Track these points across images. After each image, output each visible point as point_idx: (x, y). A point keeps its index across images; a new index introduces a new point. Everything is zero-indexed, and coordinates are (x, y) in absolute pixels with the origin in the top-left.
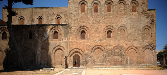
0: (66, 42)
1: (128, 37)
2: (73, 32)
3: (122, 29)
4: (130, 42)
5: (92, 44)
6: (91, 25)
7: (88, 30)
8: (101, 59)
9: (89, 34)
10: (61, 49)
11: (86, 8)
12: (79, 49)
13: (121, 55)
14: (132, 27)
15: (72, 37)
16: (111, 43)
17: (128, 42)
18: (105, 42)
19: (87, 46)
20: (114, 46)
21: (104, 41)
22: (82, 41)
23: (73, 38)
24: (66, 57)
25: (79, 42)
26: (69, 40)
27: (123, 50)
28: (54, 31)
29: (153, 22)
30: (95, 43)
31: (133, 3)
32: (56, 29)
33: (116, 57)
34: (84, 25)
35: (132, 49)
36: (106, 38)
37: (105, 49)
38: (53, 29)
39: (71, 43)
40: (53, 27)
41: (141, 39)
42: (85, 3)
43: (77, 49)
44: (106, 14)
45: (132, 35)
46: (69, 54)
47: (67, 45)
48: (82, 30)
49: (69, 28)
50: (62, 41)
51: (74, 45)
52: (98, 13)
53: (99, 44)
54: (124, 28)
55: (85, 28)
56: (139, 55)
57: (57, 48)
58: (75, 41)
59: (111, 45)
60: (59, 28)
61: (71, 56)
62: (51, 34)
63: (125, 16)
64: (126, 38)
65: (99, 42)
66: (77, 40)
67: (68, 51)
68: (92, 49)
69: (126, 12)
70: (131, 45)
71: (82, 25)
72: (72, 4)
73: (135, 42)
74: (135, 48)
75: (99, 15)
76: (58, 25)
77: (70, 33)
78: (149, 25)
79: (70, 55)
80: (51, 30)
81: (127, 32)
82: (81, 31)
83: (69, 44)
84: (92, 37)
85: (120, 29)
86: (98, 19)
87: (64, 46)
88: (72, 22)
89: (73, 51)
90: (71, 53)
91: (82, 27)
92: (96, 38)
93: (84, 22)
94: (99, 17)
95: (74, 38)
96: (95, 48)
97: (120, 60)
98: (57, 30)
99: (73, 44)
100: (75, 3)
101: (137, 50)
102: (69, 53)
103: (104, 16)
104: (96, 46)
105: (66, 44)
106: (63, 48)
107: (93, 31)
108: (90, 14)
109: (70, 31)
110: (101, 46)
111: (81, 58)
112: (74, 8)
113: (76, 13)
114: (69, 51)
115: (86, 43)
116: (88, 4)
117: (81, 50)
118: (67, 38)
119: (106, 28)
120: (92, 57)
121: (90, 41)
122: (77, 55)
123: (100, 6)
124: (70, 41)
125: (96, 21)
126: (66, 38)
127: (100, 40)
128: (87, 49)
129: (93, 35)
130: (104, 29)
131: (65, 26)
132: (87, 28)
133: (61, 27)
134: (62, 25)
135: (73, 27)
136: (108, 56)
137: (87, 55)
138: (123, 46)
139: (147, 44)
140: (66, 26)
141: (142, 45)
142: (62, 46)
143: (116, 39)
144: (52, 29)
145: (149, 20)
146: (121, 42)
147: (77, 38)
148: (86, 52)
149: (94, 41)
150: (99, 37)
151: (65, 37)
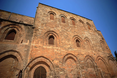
0: (26, 46)
1: (93, 47)
2: (39, 34)
3: (87, 40)
4: (96, 52)
5: (63, 52)
6: (60, 32)
7: (57, 36)
8: (75, 73)
9: (58, 40)
10: (15, 57)
11: (55, 17)
12: (46, 58)
13: (94, 67)
14: (93, 40)
15: (37, 40)
16: (82, 52)
17: (95, 52)
18: (76, 51)
19: (57, 53)
20: (85, 55)
21: (75, 49)
22: (51, 47)
23: (38, 42)
24: (21, 71)
25: (46, 48)
26: (32, 44)
27: (93, 60)
28: (10, 29)
29: (103, 39)
30: (66, 51)
31: (88, 24)
32: (15, 27)
33: (90, 69)
34: (53, 30)
35: (100, 59)
36: (76, 47)
37: (77, 58)
38: (11, 26)
39: (34, 48)
40: (11, 25)
41: (102, 50)
42: (54, 14)
43: (43, 57)
44: (72, 26)
45: (95, 46)
46: (28, 66)
47: (28, 50)
48: (51, 34)
49: (34, 30)
50: (20, 44)
51: (39, 52)
52: (66, 24)
53: (70, 52)
54: (88, 40)
55: (54, 33)
56: (108, 67)
57: (7, 54)
58: (41, 45)
59: (82, 55)
60: (20, 27)
61: (31, 68)
62: (3, 31)
63: (86, 31)
64: (92, 48)
65: (70, 50)
66: (44, 45)
67: (27, 60)
68: (63, 58)
69: (86, 28)
70: (98, 55)
71: (51, 30)
72: (41, 10)
73: (99, 53)
74: (102, 59)
75: (66, 25)
76: (19, 23)
77: (35, 35)
78: (102, 40)
79: (29, 68)
80: (5, 27)
81: (92, 43)
82: (49, 36)
83: (31, 50)
84: (62, 44)
85: (85, 40)
86: (66, 28)
87: (21, 52)
88: (40, 24)
89: (36, 61)
90: (31, 65)
91: (50, 31)
92: (66, 45)
93: (53, 28)
94: (67, 27)
95: (40, 42)
96: (66, 57)
97: (94, 73)
98: (15, 29)
99: (37, 50)
100: (45, 11)
101: (104, 61)
102: (29, 64)
103: (71, 27)
104: (67, 55)
105: (26, 49)
106: (20, 55)
107: (63, 38)
108: (58, 22)
109: (35, 33)
110: (73, 55)
111: (47, 73)
112: (43, 14)
113: (45, 18)
114: (29, 61)
115: (55, 50)
116: (57, 15)
117: (48, 59)
118: (30, 41)
119: (75, 37)
120: (64, 71)
121: (60, 48)
122: (42, 67)
123: (67, 19)
124: (34, 45)
125: (64, 29)
126: (28, 41)
127: (71, 48)
128: (57, 59)
129: (63, 41)
130: (73, 37)
131: (29, 27)
132: (56, 33)
133: (23, 26)
134: (25, 25)
135: (39, 30)
136: (83, 68)
137: (57, 67)
138: (92, 56)
139: (108, 55)
140: (31, 27)
141: (105, 55)
142: (17, 52)
143: (85, 48)
144: (8, 25)
145: (100, 37)
146: (90, 52)
147: (44, 42)
148: (56, 62)
149: (65, 48)
150: (70, 44)
151: (27, 39)
